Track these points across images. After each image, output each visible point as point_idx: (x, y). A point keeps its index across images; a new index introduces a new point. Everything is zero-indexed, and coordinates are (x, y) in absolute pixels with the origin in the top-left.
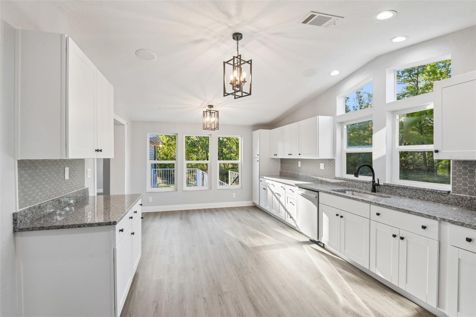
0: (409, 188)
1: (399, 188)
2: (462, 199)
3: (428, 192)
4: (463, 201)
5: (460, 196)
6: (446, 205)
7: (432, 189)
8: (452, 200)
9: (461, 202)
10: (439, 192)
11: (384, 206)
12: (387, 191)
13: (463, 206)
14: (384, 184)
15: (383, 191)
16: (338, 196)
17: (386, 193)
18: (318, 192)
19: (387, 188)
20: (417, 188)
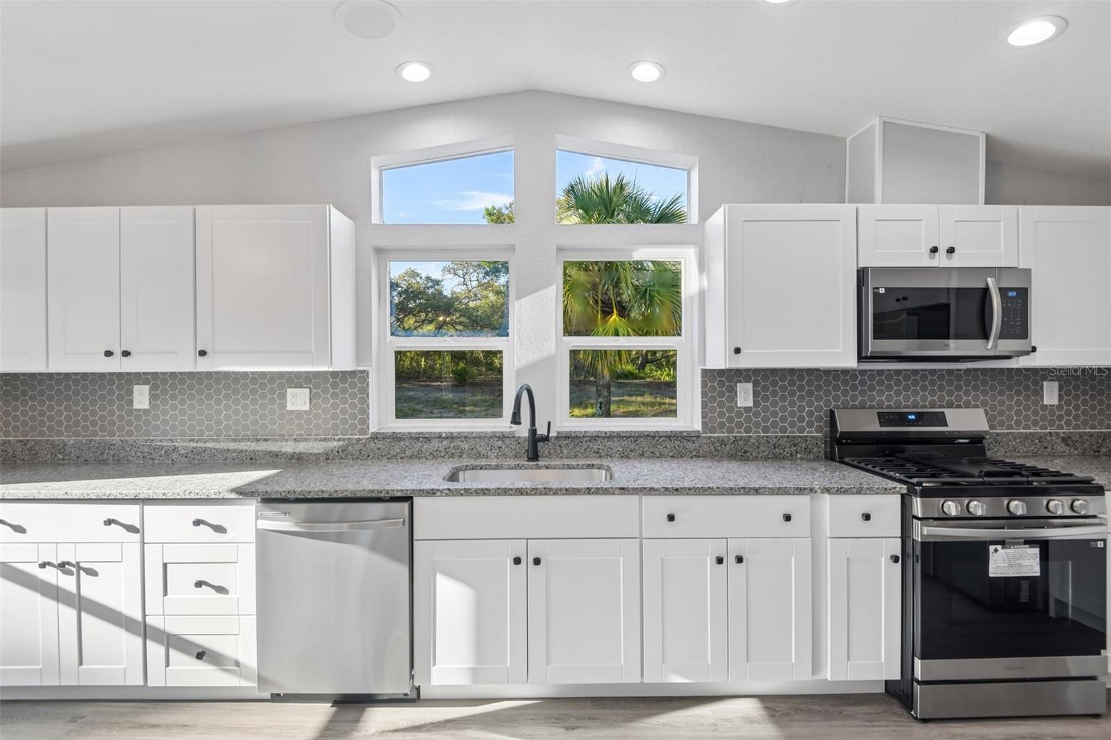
0: (622, 435)
1: (597, 439)
2: (722, 442)
3: (662, 439)
4: (723, 446)
5: (719, 437)
6: (694, 459)
7: (671, 432)
8: (705, 448)
9: (720, 448)
10: (685, 434)
11: (692, 491)
12: (565, 452)
13: (722, 457)
14: (558, 433)
15: (552, 452)
16: (522, 494)
17: (561, 457)
18: (408, 499)
19: (564, 442)
20: (642, 432)
